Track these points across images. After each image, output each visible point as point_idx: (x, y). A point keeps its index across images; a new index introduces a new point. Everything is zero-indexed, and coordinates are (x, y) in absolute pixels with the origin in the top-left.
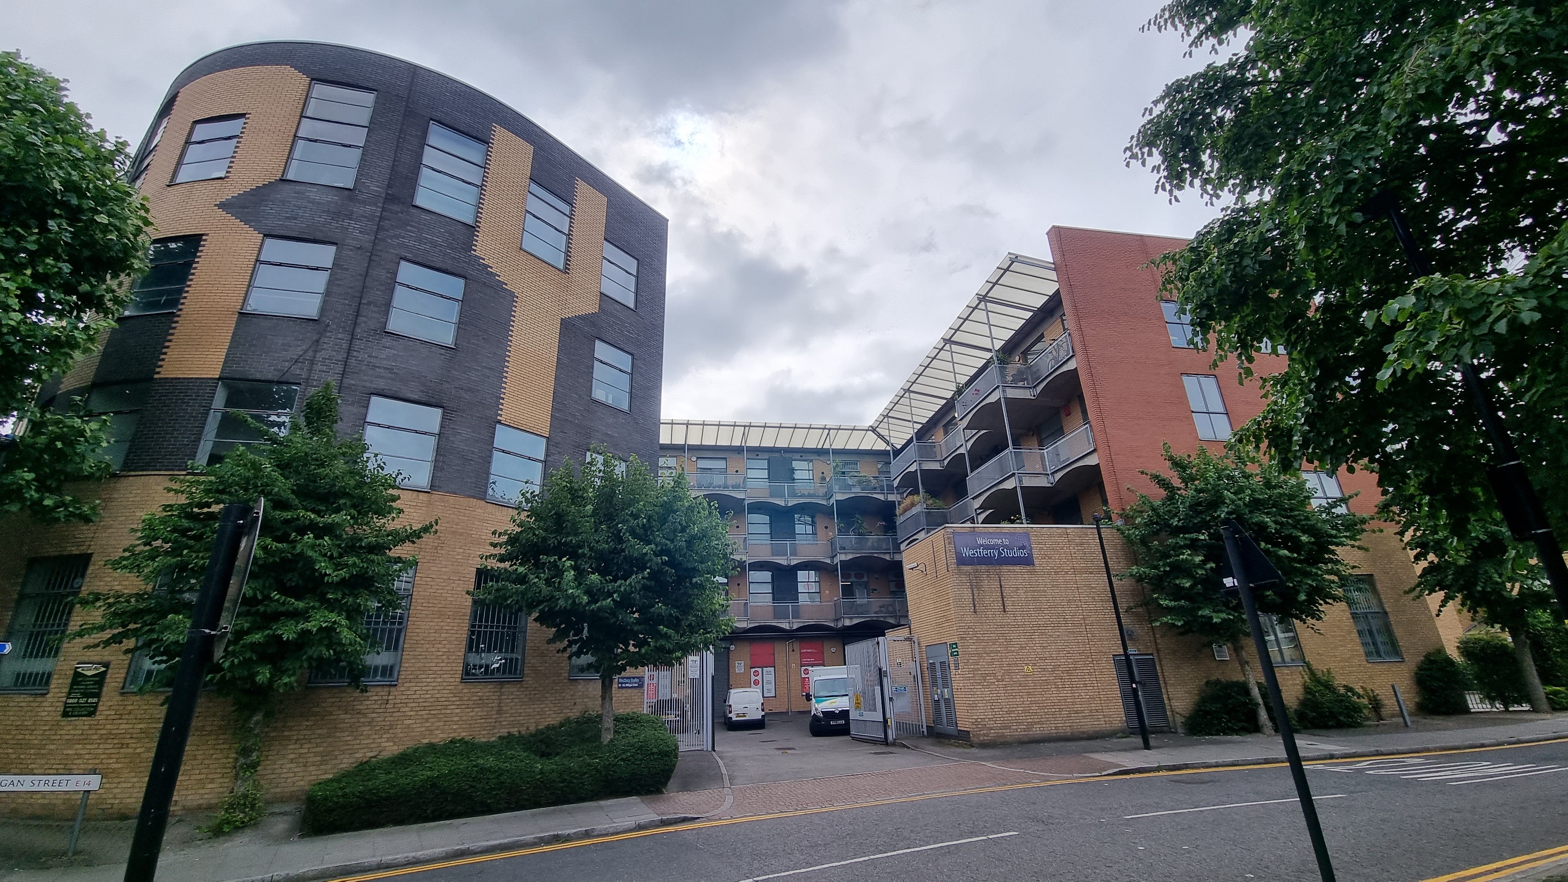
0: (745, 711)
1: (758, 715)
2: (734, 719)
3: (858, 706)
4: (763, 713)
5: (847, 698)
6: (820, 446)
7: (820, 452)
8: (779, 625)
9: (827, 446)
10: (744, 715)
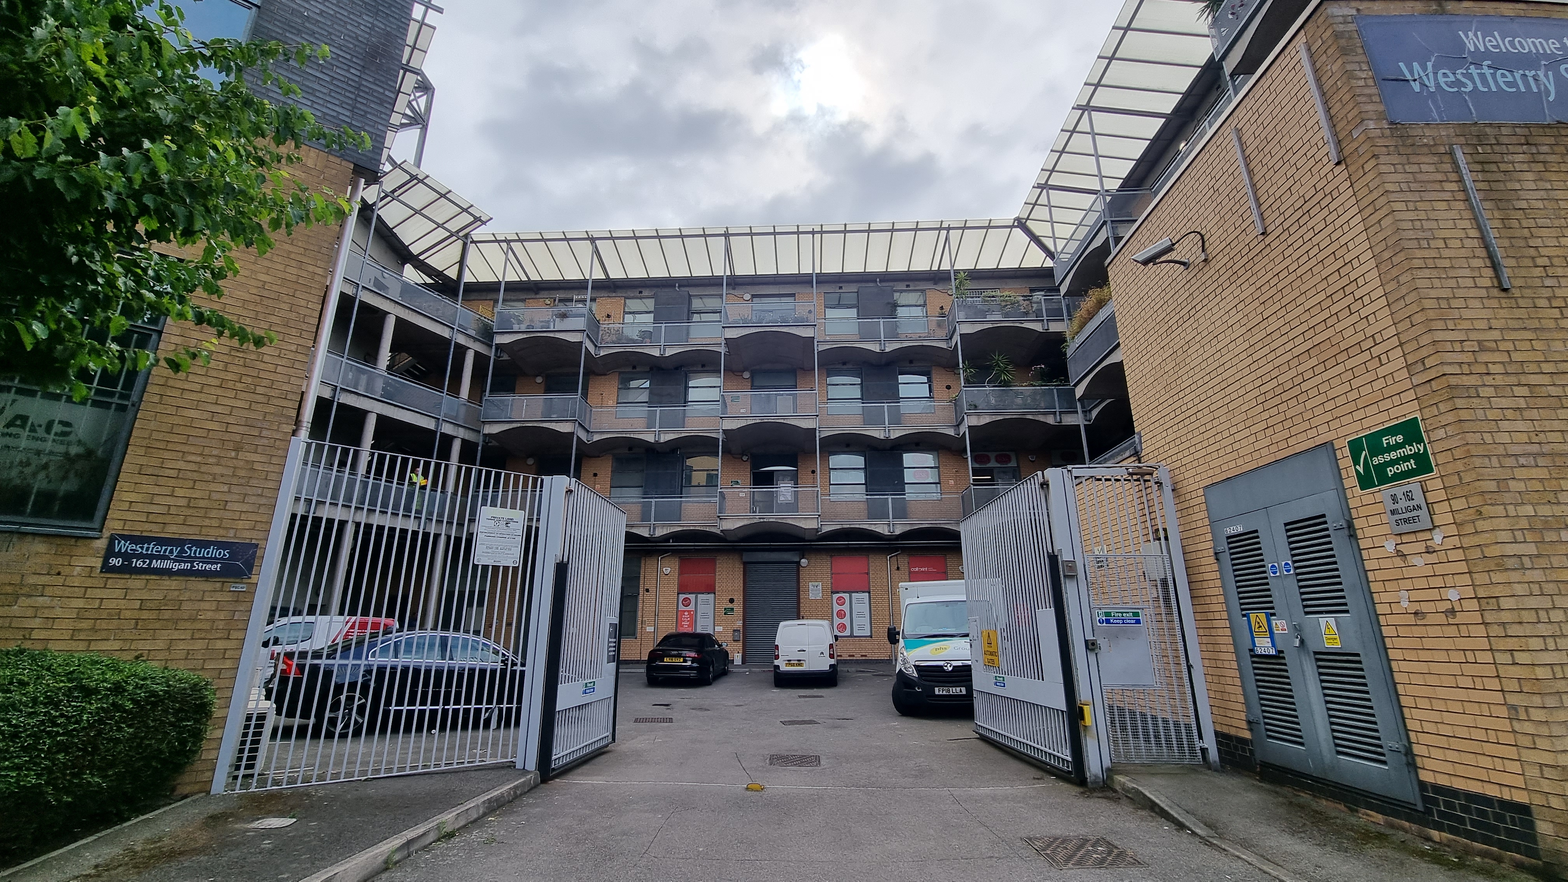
0: (801, 656)
1: (823, 664)
2: (784, 668)
3: (991, 659)
4: (833, 661)
5: (967, 639)
6: (935, 268)
7: (938, 278)
8: (872, 528)
9: (946, 266)
10: (799, 662)
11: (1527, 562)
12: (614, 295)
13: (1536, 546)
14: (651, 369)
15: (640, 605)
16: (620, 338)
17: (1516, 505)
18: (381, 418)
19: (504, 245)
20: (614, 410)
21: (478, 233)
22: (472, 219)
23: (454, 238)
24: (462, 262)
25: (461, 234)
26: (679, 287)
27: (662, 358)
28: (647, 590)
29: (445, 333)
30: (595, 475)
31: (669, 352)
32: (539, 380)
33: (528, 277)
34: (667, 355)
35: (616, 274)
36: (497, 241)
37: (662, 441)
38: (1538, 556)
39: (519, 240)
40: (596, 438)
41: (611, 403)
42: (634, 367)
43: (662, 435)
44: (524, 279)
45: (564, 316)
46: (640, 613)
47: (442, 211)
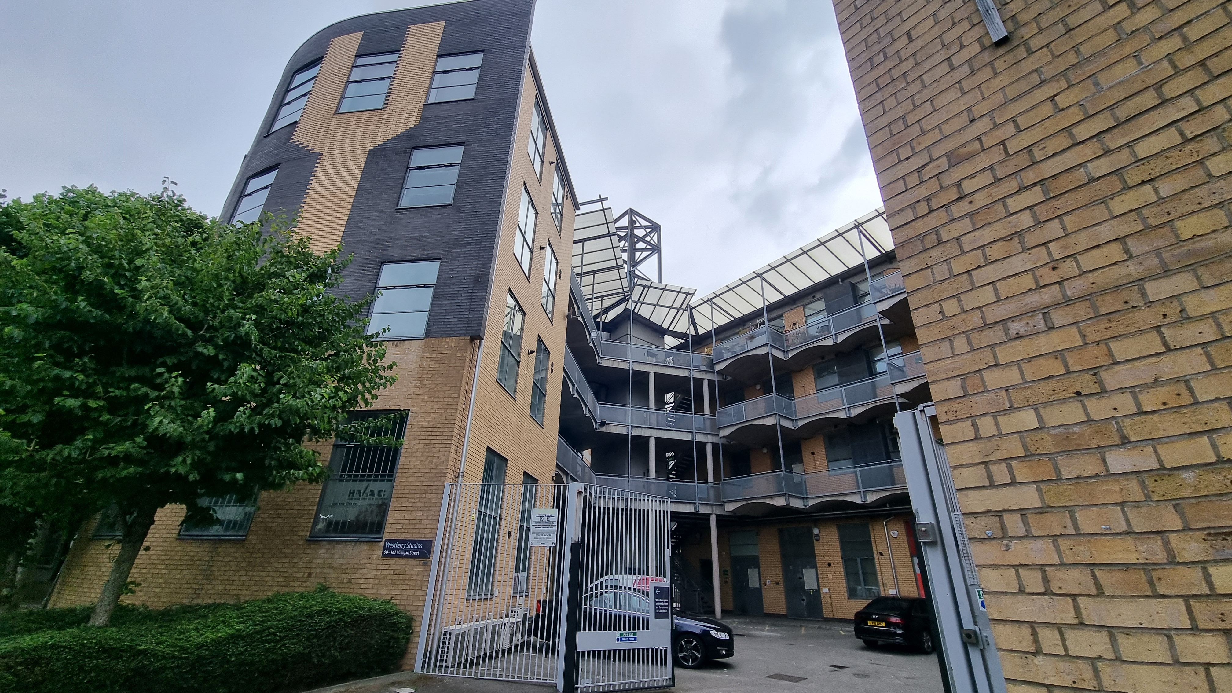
11: (1015, 526)
12: (795, 306)
13: (1039, 490)
14: (837, 355)
15: (878, 568)
16: (806, 337)
17: (995, 415)
18: (657, 439)
19: (709, 302)
20: (816, 395)
21: (694, 302)
22: (685, 295)
23: (681, 312)
24: (694, 324)
25: (684, 307)
26: (842, 281)
27: (836, 344)
28: (881, 554)
29: (686, 374)
30: (813, 453)
31: (841, 338)
32: (758, 387)
33: (733, 317)
34: (839, 341)
35: (789, 291)
36: (705, 302)
37: (853, 415)
38: (1041, 511)
39: (717, 296)
40: (801, 423)
41: (811, 392)
42: (823, 358)
43: (852, 410)
44: (733, 319)
45: (752, 338)
46: (879, 576)
47: (668, 299)
